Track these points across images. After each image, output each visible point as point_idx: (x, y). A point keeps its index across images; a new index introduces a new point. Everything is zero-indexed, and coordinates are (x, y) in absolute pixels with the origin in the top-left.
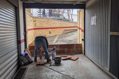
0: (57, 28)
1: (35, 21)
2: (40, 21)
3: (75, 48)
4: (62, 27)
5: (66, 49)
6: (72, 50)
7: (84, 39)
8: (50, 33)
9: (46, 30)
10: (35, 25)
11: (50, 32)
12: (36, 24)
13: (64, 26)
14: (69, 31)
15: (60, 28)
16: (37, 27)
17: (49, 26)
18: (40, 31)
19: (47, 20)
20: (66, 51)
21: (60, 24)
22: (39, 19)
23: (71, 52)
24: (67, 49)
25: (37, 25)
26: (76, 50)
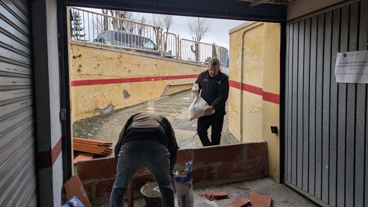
0: (148, 79)
1: (80, 56)
2: (96, 57)
3: (245, 160)
4: (161, 75)
5: (216, 165)
6: (235, 166)
7: (278, 126)
8: (126, 95)
9: (115, 86)
10: (79, 70)
11: (127, 92)
12: (80, 66)
13: (167, 75)
14: (179, 89)
15: (157, 79)
16: (85, 78)
17: (124, 75)
18: (96, 91)
19: (116, 55)
20: (215, 171)
21: (155, 67)
22: (92, 50)
23: (232, 174)
24: (220, 163)
25: (84, 71)
26: (249, 167)
